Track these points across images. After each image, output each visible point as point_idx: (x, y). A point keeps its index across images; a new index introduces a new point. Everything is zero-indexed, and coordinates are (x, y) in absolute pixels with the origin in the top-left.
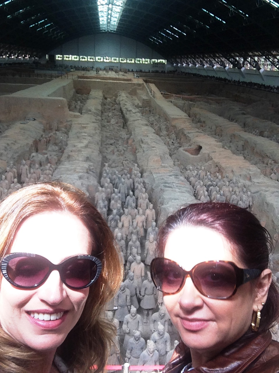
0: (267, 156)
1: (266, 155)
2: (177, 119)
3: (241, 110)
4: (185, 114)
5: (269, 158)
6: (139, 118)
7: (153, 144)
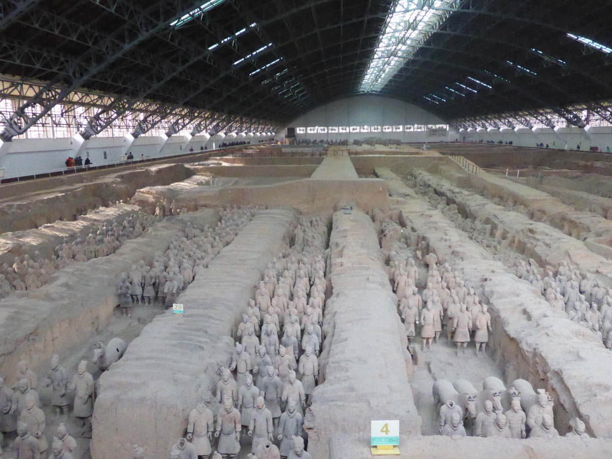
2: (538, 200)
4: (545, 194)
6: (485, 202)
7: (556, 235)
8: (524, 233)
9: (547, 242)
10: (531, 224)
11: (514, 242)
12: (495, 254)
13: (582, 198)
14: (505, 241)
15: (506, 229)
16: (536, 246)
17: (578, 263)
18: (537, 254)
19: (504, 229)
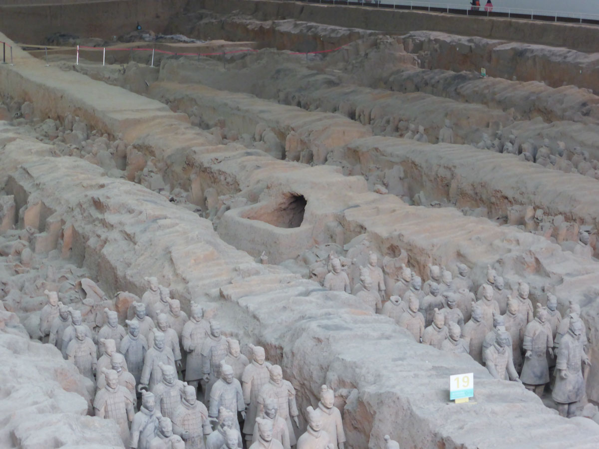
0: (506, 198)
1: (499, 195)
2: (138, 122)
3: (315, 72)
4: (156, 104)
5: (516, 202)
6: (11, 135)
7: (150, 209)
8: (83, 210)
9: (129, 230)
10: (102, 186)
11: (63, 236)
12: (17, 272)
13: (238, 109)
14: (44, 234)
15: (48, 202)
16: (105, 242)
17: (188, 278)
18: (108, 262)
19: (43, 204)
